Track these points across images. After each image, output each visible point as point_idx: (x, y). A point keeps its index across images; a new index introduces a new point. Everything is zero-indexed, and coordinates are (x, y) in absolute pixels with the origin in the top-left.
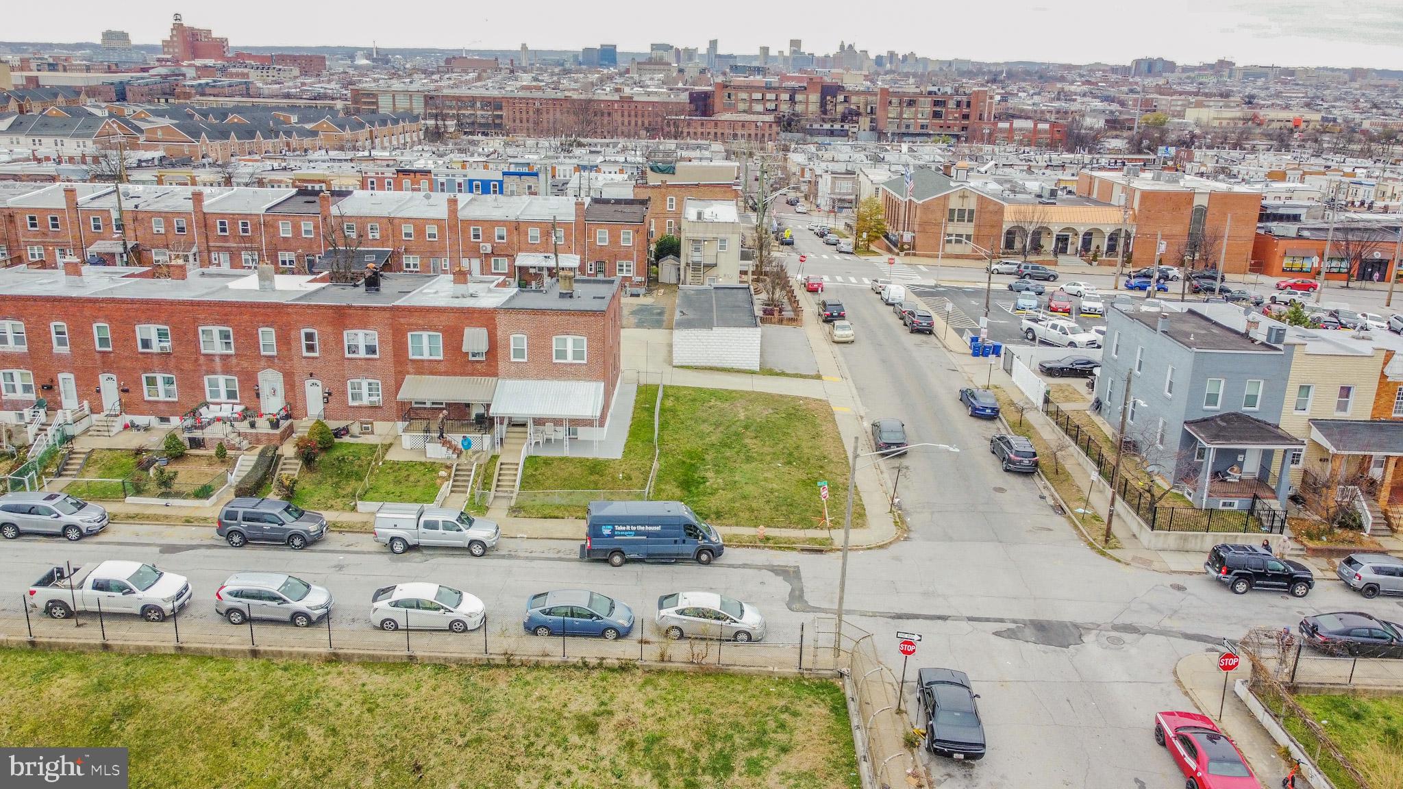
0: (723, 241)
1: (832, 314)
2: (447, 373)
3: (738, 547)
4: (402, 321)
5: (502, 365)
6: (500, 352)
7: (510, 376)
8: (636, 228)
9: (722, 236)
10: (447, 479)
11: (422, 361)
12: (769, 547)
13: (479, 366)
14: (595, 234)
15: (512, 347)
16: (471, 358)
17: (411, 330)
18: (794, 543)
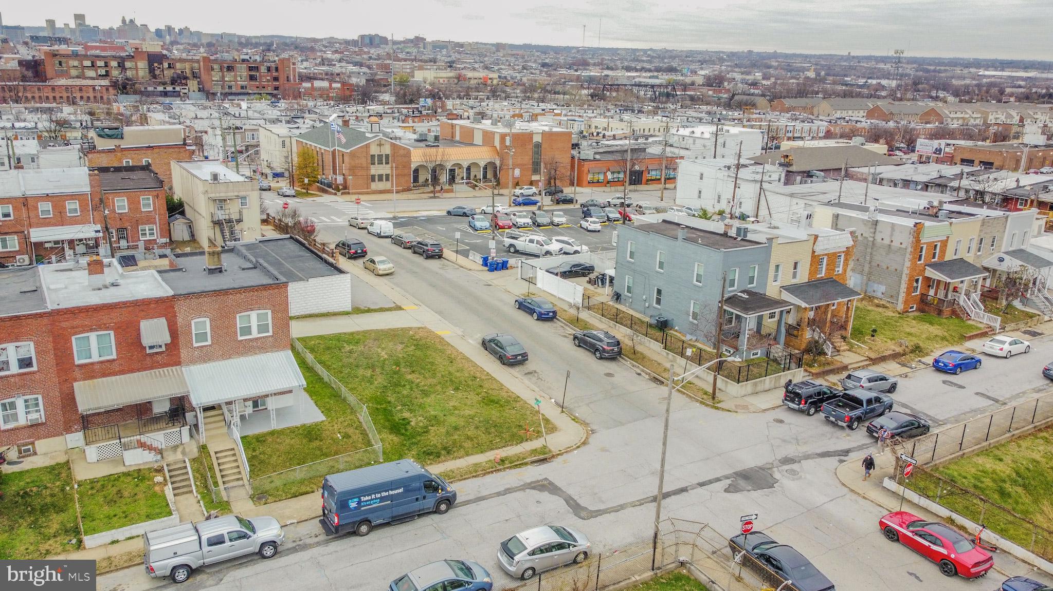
0: (244, 198)
1: (356, 252)
2: (122, 372)
3: (484, 474)
4: (64, 325)
5: (184, 353)
6: (182, 340)
7: (193, 362)
8: (155, 193)
9: (242, 194)
10: (165, 482)
11: (92, 364)
12: (508, 468)
13: (159, 358)
14: (113, 203)
15: (194, 332)
16: (148, 351)
17: (75, 334)
18: (524, 459)
